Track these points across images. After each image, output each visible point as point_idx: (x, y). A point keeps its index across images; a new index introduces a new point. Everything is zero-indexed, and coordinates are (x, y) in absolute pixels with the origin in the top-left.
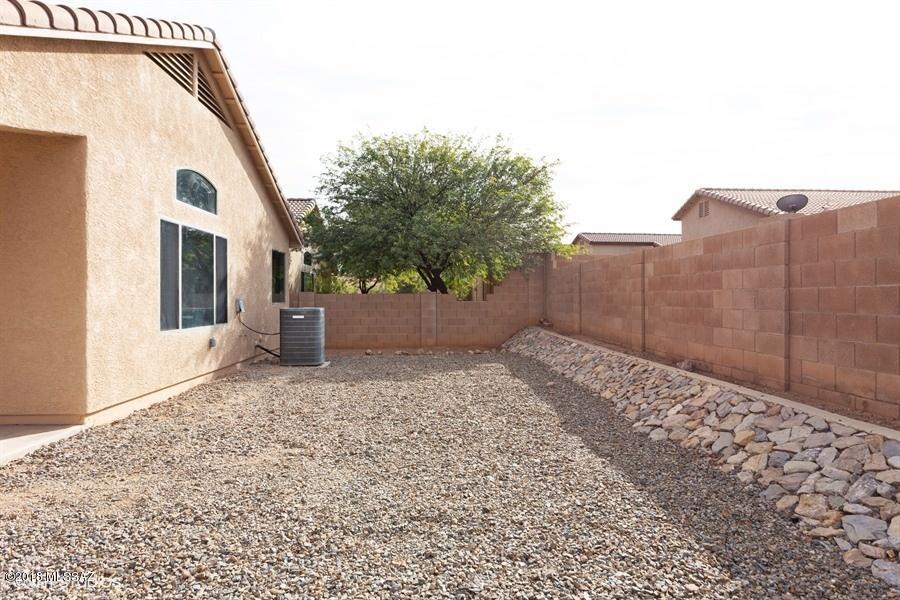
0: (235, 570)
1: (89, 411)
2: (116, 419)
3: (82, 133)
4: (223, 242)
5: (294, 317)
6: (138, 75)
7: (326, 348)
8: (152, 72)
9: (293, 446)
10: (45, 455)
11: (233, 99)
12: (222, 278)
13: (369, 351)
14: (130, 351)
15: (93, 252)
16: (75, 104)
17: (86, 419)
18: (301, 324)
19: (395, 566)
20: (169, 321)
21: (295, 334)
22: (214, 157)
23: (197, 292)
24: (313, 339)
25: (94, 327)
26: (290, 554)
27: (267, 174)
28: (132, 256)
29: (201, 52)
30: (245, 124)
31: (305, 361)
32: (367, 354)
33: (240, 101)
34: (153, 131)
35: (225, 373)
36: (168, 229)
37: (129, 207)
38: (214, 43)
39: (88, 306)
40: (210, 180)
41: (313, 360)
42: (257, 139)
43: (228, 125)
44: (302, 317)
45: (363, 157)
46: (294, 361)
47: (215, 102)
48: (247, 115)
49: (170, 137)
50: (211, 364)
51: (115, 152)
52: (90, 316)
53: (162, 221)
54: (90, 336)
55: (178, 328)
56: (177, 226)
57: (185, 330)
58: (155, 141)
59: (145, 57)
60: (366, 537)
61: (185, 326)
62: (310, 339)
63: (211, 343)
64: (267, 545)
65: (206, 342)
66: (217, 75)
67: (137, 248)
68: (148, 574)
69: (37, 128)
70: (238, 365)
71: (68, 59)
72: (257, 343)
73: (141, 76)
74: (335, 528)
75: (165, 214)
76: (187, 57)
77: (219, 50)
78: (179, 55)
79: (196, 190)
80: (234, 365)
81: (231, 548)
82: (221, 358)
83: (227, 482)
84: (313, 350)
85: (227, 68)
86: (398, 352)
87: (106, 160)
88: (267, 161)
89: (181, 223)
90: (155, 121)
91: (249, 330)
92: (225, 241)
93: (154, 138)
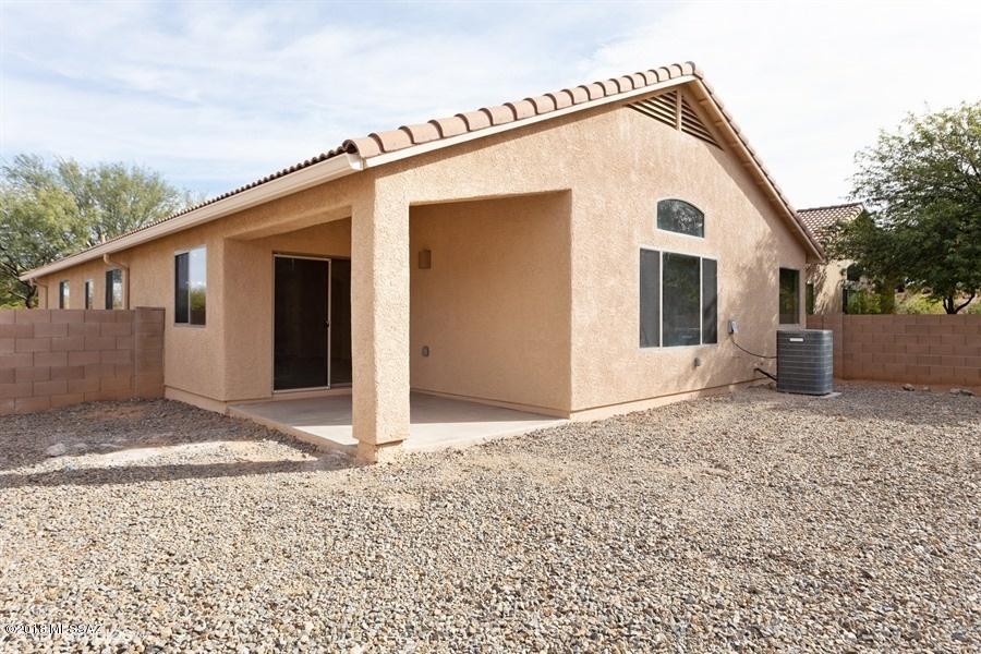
0: (583, 542)
1: (573, 409)
2: (597, 419)
3: (568, 187)
4: (712, 265)
5: (792, 340)
6: (617, 127)
7: (835, 376)
8: (632, 120)
9: (719, 466)
10: (535, 435)
11: (721, 121)
12: (710, 299)
13: (909, 385)
14: (609, 364)
15: (577, 281)
16: (561, 165)
17: (571, 415)
18: (801, 347)
19: (711, 586)
20: (648, 338)
21: (792, 359)
22: (702, 182)
23: (681, 314)
24: (814, 366)
25: (577, 342)
26: (632, 547)
27: (769, 189)
28: (612, 282)
29: (685, 86)
30: (736, 142)
31: (804, 388)
32: (905, 389)
33: (729, 121)
34: (633, 172)
35: (713, 392)
36: (648, 256)
37: (608, 241)
38: (694, 74)
39: (573, 325)
40: (695, 204)
41: (814, 389)
42: (752, 155)
43: (719, 147)
44: (801, 340)
45: (912, 143)
46: (791, 387)
47: (704, 129)
48: (737, 133)
49: (649, 173)
50: (695, 384)
51: (596, 196)
52: (574, 333)
53: (642, 250)
54: (573, 348)
55: (658, 345)
56: (658, 253)
57: (666, 348)
58: (634, 180)
59: (626, 109)
60: (712, 556)
61: (665, 344)
62: (810, 365)
63: (696, 363)
64: (619, 534)
65: (691, 361)
66: (702, 103)
67: (618, 275)
68: (530, 526)
69: (533, 191)
70: (732, 387)
71: (558, 132)
72: (756, 365)
73: (621, 128)
74: (687, 540)
75: (646, 243)
76: (669, 95)
77: (701, 79)
78: (662, 96)
79: (679, 216)
80: (727, 385)
81: (594, 528)
82: (708, 378)
83: (635, 482)
84: (815, 377)
85: (710, 93)
86: (954, 390)
87: (588, 205)
88: (766, 175)
89: (662, 249)
90: (634, 162)
91: (744, 353)
92: (715, 262)
93: (634, 177)
